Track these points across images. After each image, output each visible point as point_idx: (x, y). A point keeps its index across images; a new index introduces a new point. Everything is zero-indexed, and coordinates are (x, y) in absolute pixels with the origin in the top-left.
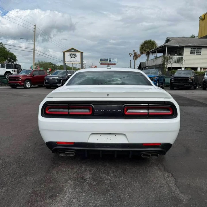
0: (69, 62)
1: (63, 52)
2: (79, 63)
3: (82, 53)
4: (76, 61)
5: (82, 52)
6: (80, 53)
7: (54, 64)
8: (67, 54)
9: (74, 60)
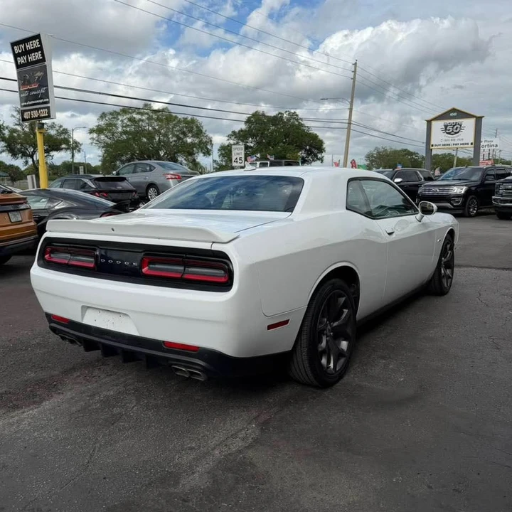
0: (441, 147)
1: (428, 121)
2: (470, 145)
3: (479, 120)
4: (462, 142)
5: (481, 117)
6: (473, 121)
7: (415, 154)
8: (438, 126)
9: (456, 139)
